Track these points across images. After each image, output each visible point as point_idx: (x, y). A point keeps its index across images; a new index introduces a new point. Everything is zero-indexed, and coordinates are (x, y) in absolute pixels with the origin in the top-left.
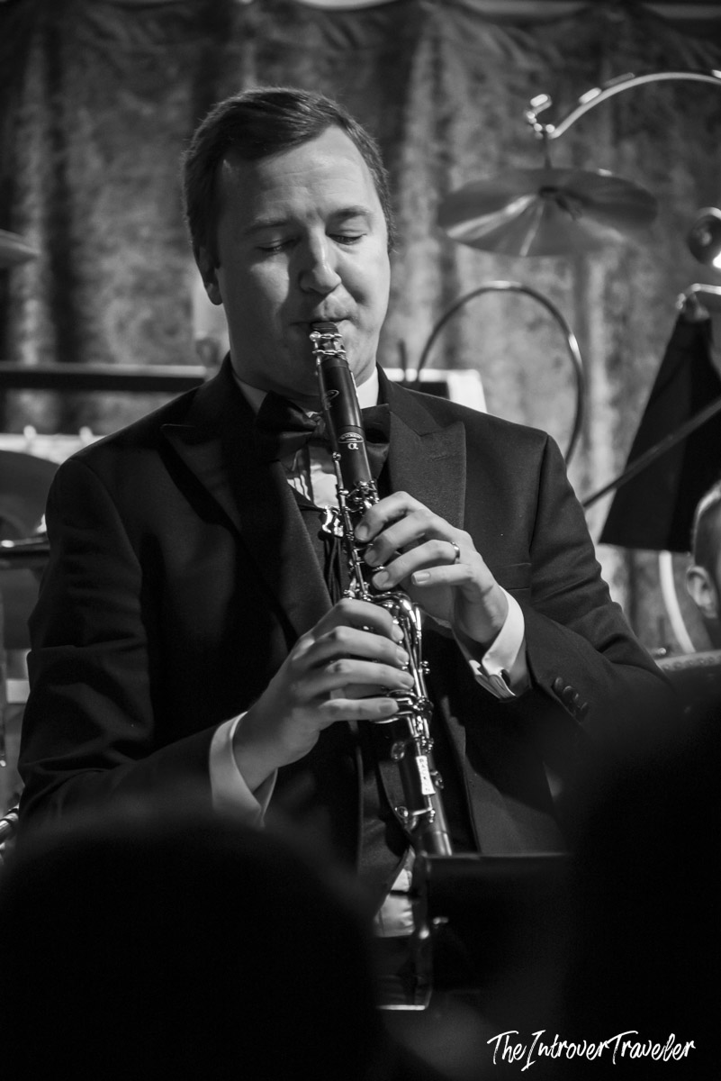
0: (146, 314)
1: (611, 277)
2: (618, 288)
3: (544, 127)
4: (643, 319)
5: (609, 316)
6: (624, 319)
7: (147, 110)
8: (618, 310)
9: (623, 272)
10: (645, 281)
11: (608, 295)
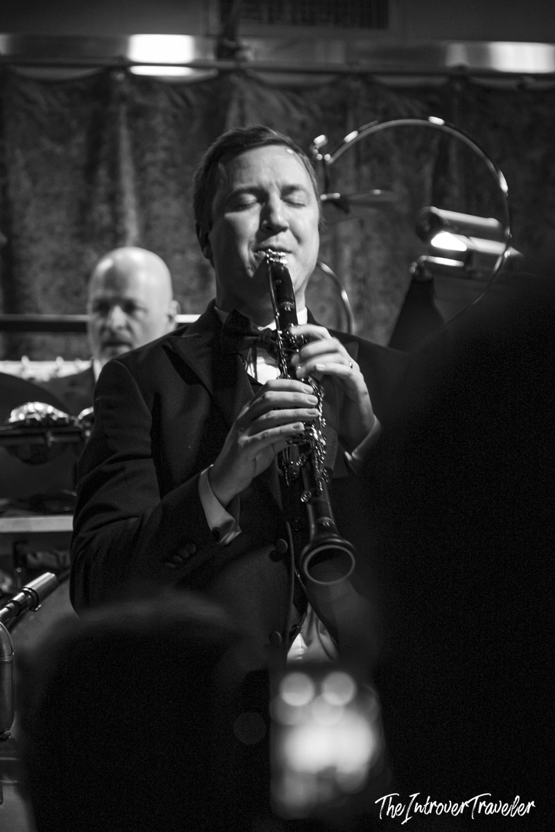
0: (60, 282)
1: (355, 254)
2: (359, 260)
3: (323, 157)
4: (377, 281)
5: (355, 279)
6: (363, 281)
7: (59, 150)
8: (360, 275)
9: (363, 250)
10: (378, 256)
11: (354, 265)
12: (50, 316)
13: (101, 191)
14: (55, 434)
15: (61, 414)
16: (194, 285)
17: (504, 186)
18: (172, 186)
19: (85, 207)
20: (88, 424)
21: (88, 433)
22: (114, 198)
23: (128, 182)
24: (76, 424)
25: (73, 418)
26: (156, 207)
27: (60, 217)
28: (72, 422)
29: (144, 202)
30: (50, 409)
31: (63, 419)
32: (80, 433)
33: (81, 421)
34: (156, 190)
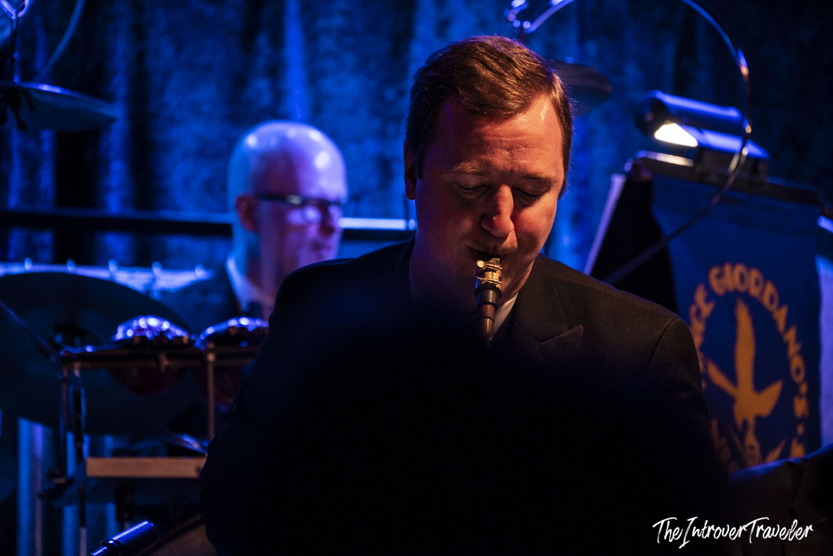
0: (206, 173)
3: (521, 24)
12: (190, 214)
13: (261, 62)
14: (169, 357)
15: (179, 332)
16: (373, 182)
17: (745, 70)
18: (349, 59)
19: (239, 83)
20: (211, 346)
21: (211, 357)
22: (275, 72)
23: (294, 53)
24: (198, 344)
25: (193, 338)
26: (329, 85)
27: (208, 93)
28: (191, 342)
29: (314, 77)
30: (166, 325)
31: (181, 338)
32: (201, 356)
33: (203, 342)
34: (329, 64)
